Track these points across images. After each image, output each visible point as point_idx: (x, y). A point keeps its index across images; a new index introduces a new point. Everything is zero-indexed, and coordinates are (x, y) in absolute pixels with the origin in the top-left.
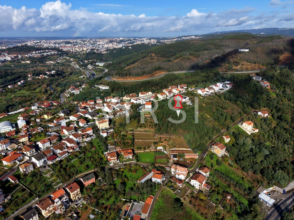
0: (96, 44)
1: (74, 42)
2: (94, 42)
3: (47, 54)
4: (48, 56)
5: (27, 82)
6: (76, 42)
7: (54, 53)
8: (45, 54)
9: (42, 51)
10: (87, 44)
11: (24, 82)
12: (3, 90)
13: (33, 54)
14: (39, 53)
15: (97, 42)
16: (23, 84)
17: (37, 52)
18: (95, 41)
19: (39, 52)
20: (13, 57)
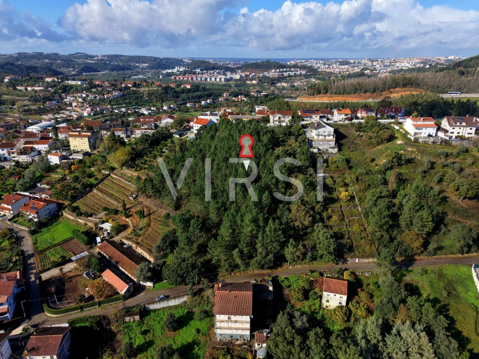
0: (394, 65)
1: (354, 63)
2: (391, 63)
3: (289, 74)
4: (290, 76)
5: (215, 102)
6: (358, 63)
7: (301, 73)
8: (286, 74)
9: (285, 70)
10: (377, 66)
11: (211, 102)
12: (177, 107)
13: (271, 73)
14: (280, 72)
15: (396, 62)
16: (208, 104)
17: (278, 70)
18: (394, 60)
19: (281, 70)
20: (243, 76)
